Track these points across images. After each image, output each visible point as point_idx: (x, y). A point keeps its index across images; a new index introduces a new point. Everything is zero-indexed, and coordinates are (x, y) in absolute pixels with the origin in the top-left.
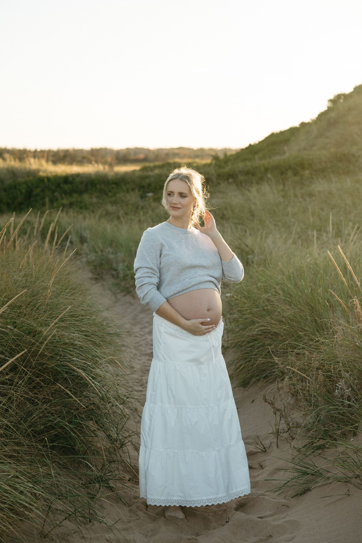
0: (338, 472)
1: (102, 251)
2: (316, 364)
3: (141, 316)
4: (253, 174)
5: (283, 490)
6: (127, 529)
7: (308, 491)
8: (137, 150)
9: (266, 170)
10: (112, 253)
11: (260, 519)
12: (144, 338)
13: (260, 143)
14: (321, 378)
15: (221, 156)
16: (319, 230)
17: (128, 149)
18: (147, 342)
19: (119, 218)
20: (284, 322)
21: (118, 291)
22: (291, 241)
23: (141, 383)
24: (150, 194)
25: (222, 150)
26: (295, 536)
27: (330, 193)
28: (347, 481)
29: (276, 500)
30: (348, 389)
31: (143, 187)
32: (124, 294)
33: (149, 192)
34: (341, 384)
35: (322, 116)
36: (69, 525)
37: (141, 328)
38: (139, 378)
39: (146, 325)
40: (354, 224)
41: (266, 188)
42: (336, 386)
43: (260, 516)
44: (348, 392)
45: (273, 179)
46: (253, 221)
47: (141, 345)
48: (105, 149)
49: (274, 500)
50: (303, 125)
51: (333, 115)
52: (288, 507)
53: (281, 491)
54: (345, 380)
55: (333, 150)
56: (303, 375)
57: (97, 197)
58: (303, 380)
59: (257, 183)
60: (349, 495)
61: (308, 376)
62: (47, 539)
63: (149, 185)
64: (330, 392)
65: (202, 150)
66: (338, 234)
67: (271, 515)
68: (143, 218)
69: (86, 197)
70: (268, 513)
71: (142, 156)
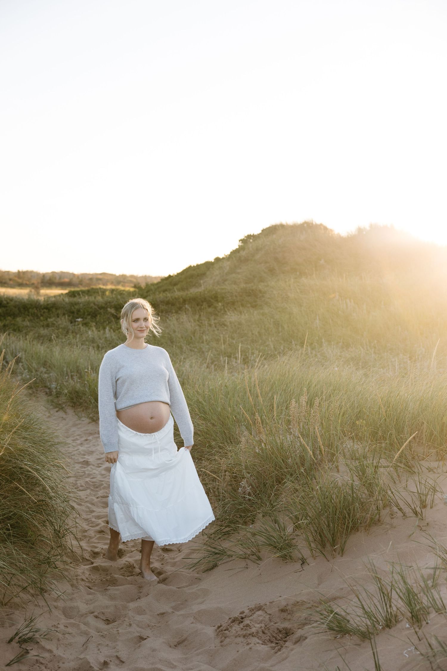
0: (239, 550)
1: (36, 371)
2: (224, 467)
3: (74, 429)
4: (173, 305)
5: (197, 567)
6: (71, 599)
7: (215, 567)
8: (62, 274)
9: (185, 301)
10: (45, 373)
11: (177, 589)
12: (76, 449)
13: (178, 274)
14: (228, 478)
15: (143, 285)
16: (229, 357)
17: (53, 273)
18: (80, 452)
19: (50, 340)
20: (199, 434)
21: (52, 407)
22: (205, 365)
23: (76, 486)
24: (79, 320)
25: (142, 277)
26: (205, 600)
27: (240, 324)
28: (245, 558)
29: (191, 575)
30: (249, 487)
31: (73, 313)
32: (57, 409)
33: (78, 318)
34: (244, 483)
35: (234, 253)
36: (25, 596)
37: (73, 440)
38: (74, 482)
39: (78, 437)
40: (259, 352)
41: (184, 317)
42: (240, 485)
43: (178, 587)
44: (249, 489)
45: (190, 309)
46: (173, 347)
47: (74, 455)
48: (32, 272)
49: (189, 575)
50: (217, 260)
51: (243, 253)
52: (200, 579)
53: (194, 568)
54: (247, 480)
55: (243, 285)
56: (214, 475)
57: (30, 321)
58: (214, 480)
59: (176, 312)
60: (247, 568)
61: (218, 476)
62: (7, 606)
63: (79, 311)
64: (235, 490)
65: (124, 277)
66: (246, 361)
67: (187, 586)
68: (73, 341)
69: (19, 319)
70: (184, 584)
71: (67, 280)
